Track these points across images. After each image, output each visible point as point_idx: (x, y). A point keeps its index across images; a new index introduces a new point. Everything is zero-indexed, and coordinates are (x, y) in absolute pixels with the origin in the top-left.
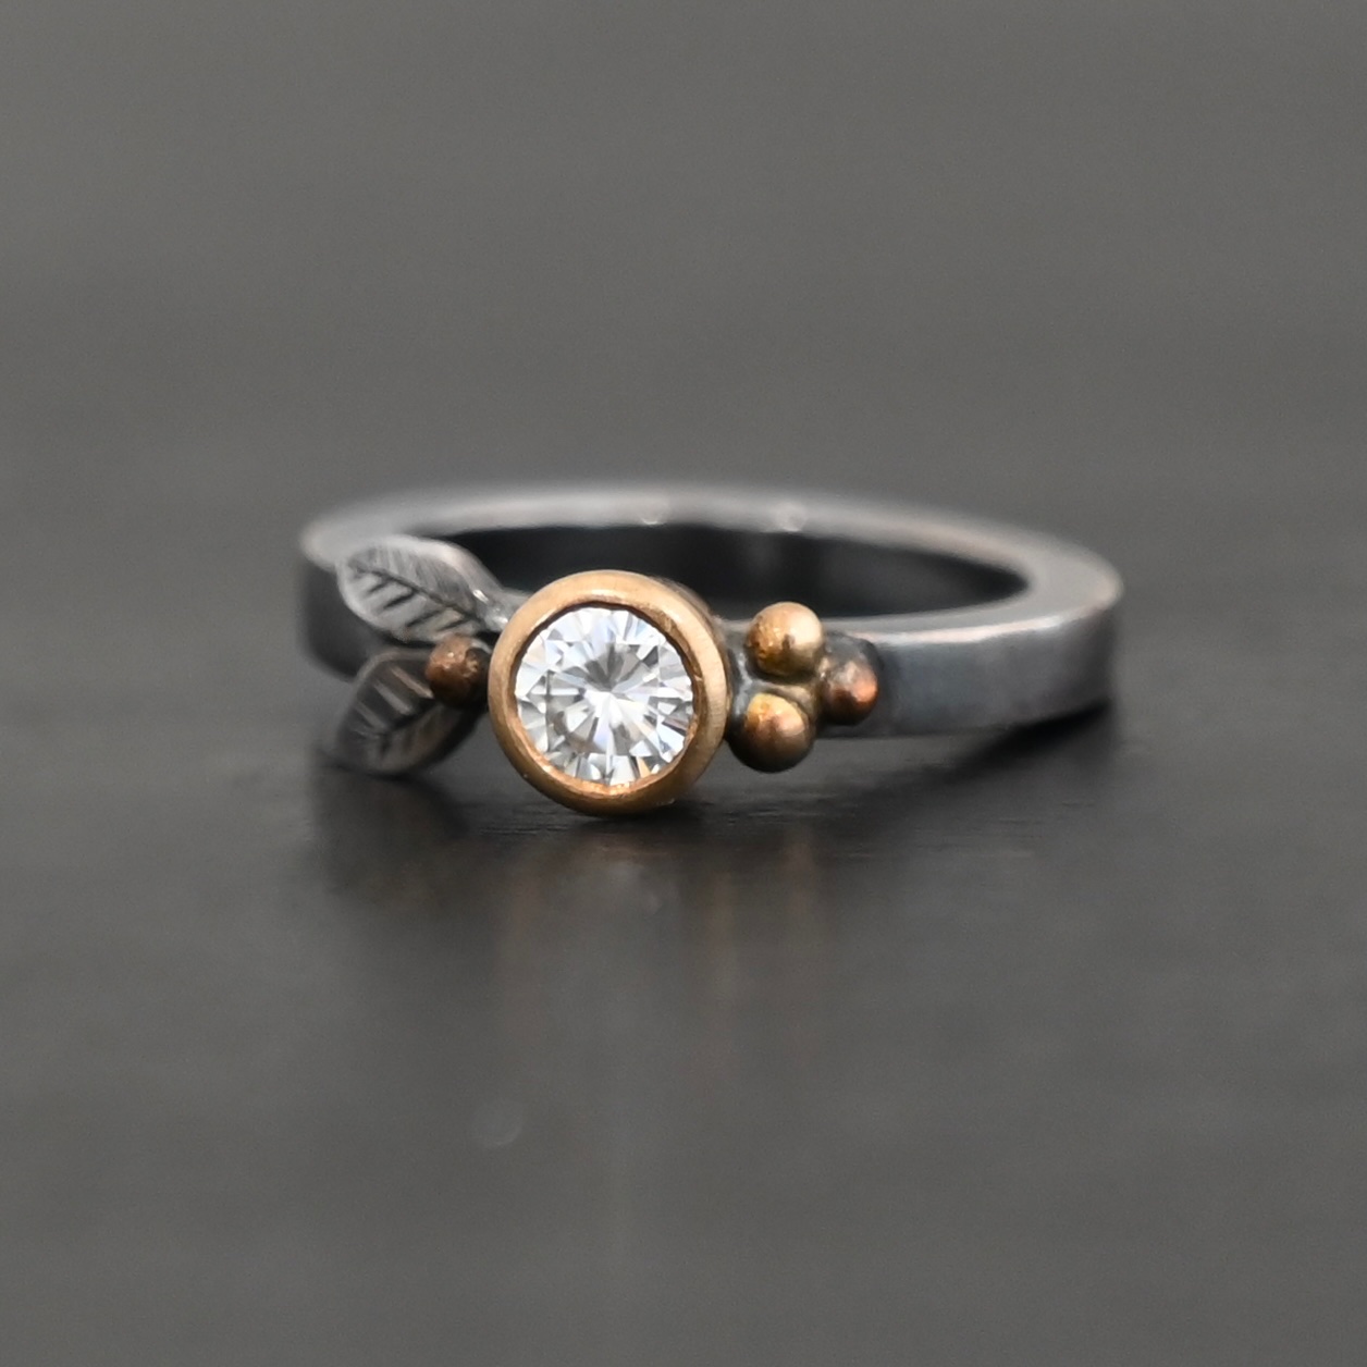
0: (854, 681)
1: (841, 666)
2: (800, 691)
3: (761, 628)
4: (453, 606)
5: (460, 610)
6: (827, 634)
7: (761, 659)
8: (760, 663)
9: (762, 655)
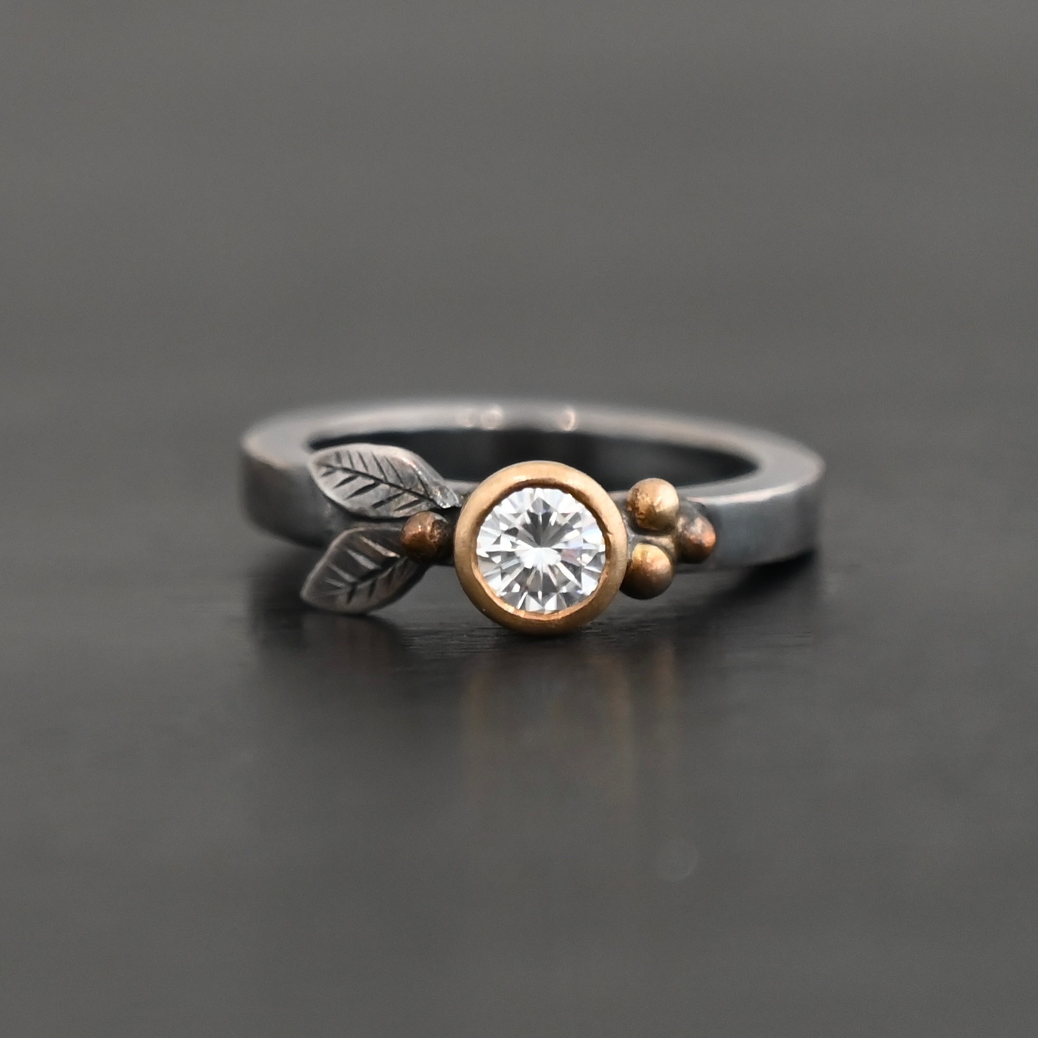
0: (703, 531)
1: (691, 521)
2: (666, 541)
3: (639, 497)
4: (409, 491)
5: (415, 494)
6: (681, 498)
7: (640, 519)
8: (639, 522)
9: (641, 517)
